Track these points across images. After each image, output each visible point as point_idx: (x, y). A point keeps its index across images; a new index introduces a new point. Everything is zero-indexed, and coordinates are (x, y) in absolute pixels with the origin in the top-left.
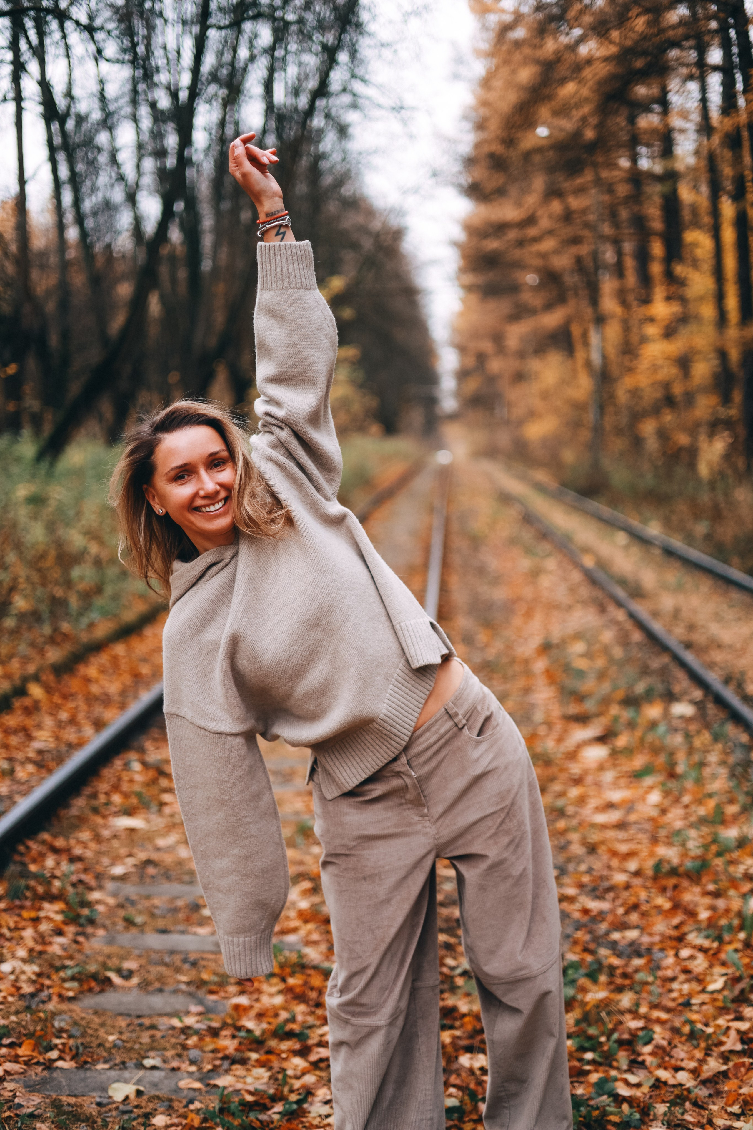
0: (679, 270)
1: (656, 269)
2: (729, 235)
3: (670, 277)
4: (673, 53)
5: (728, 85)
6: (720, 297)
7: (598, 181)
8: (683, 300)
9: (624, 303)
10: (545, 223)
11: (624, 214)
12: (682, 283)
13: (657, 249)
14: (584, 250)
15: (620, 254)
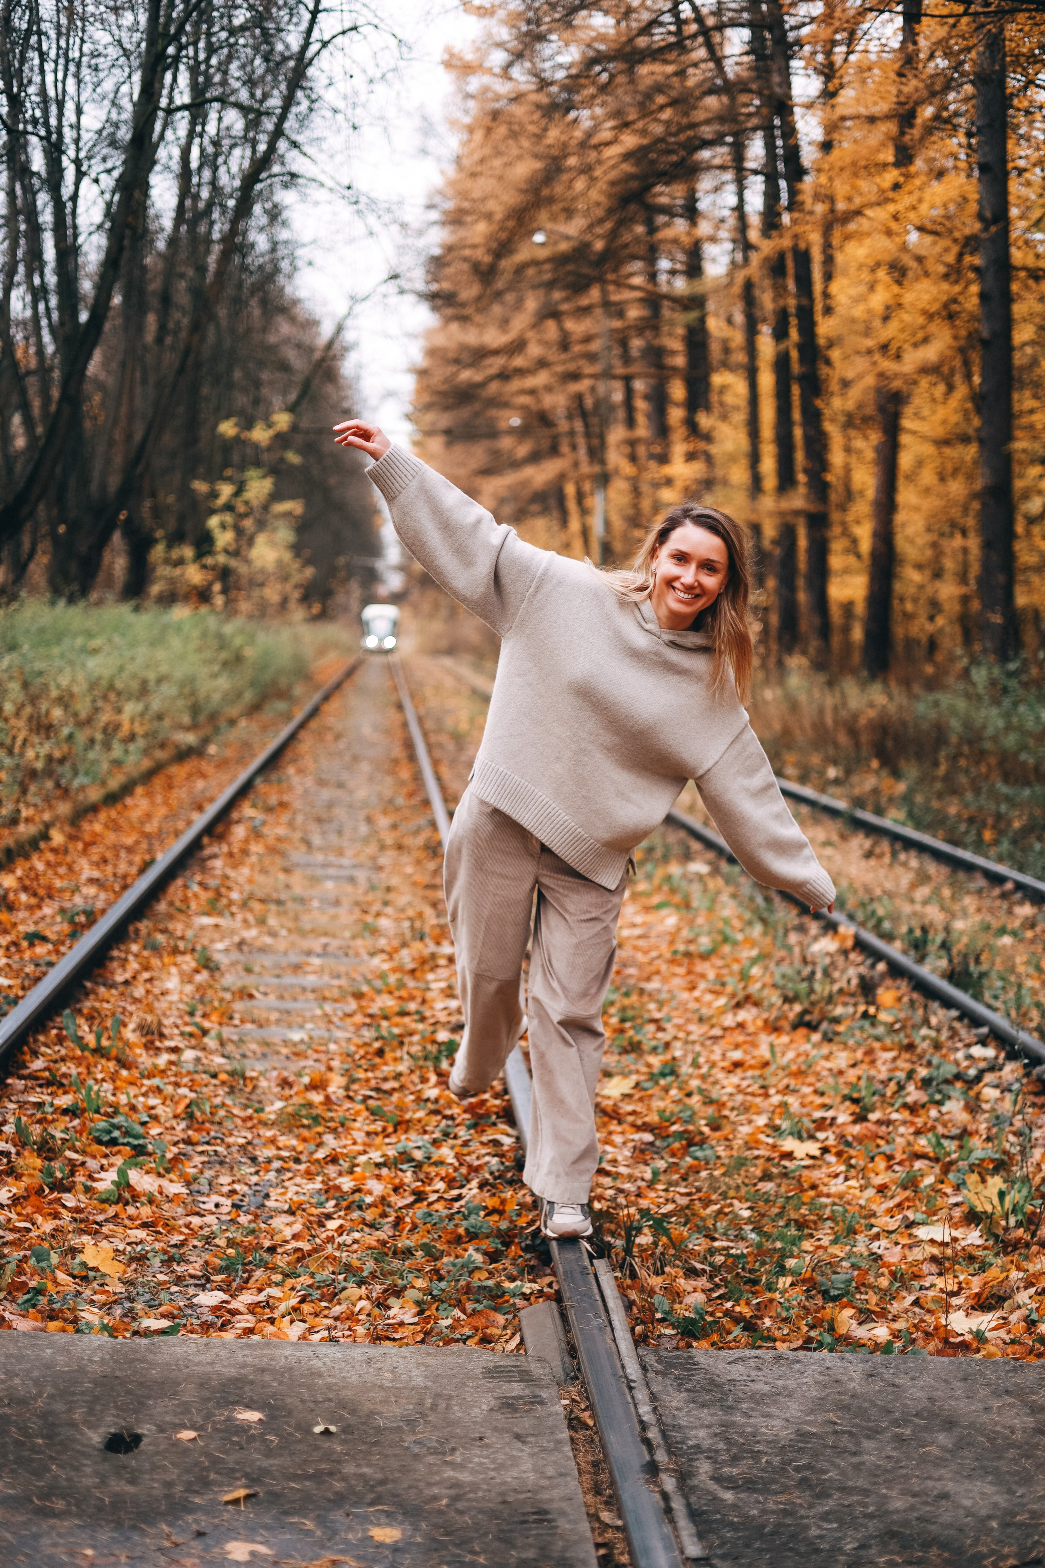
0: (704, 421)
1: (676, 415)
2: (767, 380)
3: (692, 428)
4: (705, 154)
5: (771, 195)
6: (755, 458)
7: (606, 304)
8: (709, 459)
9: (633, 458)
10: (534, 350)
11: (637, 344)
12: (708, 438)
13: (678, 391)
14: (583, 386)
15: (629, 393)
